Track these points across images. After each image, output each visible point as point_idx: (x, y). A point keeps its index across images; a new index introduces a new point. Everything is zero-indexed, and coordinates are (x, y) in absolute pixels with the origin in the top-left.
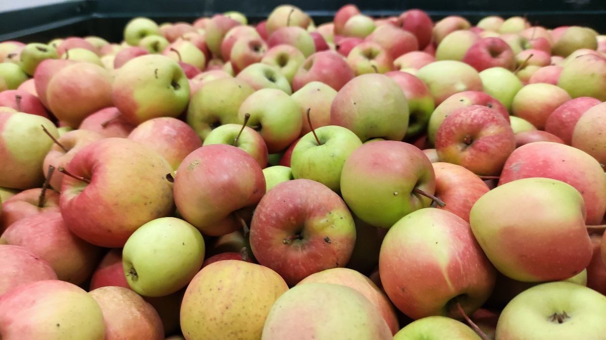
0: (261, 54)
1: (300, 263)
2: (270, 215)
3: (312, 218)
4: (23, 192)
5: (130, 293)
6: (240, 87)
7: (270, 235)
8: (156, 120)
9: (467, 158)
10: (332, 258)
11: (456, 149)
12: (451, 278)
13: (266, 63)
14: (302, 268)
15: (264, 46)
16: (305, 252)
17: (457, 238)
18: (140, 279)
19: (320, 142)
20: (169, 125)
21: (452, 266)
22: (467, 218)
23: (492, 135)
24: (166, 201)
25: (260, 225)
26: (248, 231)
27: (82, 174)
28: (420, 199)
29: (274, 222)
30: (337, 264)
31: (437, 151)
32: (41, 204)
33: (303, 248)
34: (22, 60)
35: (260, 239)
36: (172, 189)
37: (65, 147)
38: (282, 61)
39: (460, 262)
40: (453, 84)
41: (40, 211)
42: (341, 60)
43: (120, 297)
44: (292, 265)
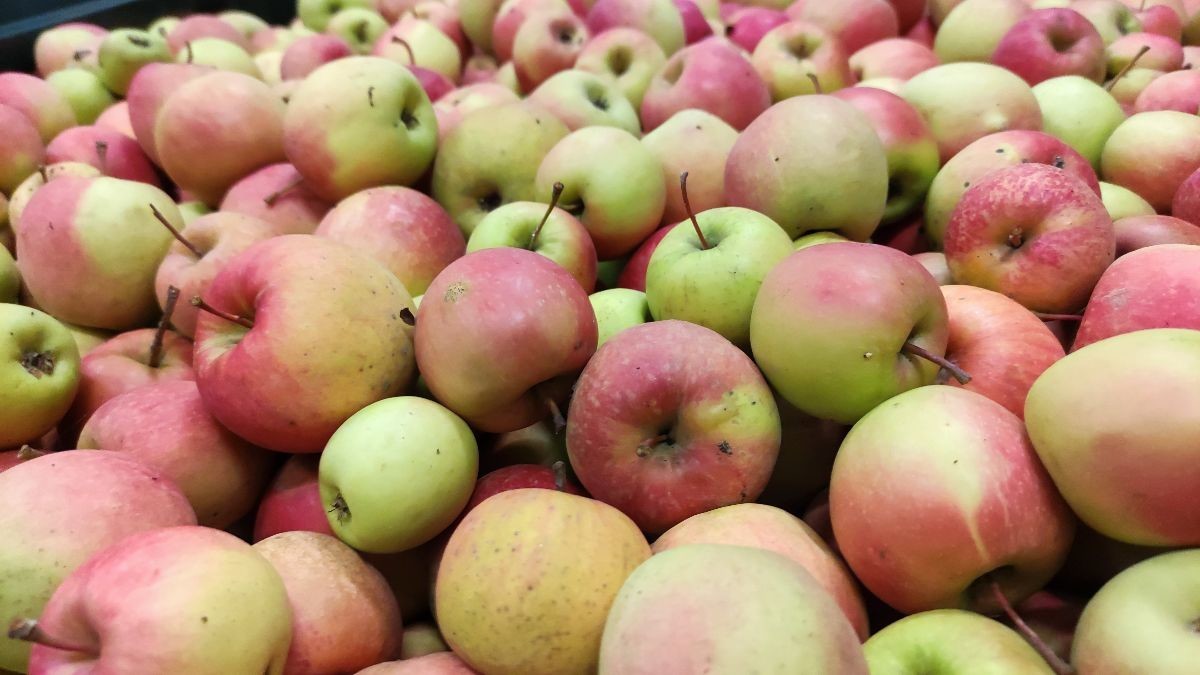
0: (574, 47)
1: (669, 493)
2: (609, 396)
3: (694, 403)
4: (120, 336)
5: (335, 546)
6: (538, 122)
7: (610, 434)
8: (373, 191)
9: (1012, 278)
10: (733, 484)
11: (988, 257)
12: (985, 534)
13: (585, 68)
14: (674, 502)
15: (581, 32)
16: (680, 472)
17: (998, 452)
18: (353, 519)
19: (706, 242)
20: (398, 203)
21: (986, 511)
22: (1017, 408)
23: (1068, 229)
24: (401, 361)
25: (589, 415)
26: (563, 423)
27: (235, 309)
28: (917, 364)
29: (617, 410)
30: (744, 495)
31: (948, 259)
32: (155, 361)
33: (675, 462)
34: (101, 64)
35: (589, 442)
36: (412, 339)
37: (198, 248)
38: (620, 63)
39: (1004, 502)
40: (978, 115)
41: (153, 375)
42: (740, 60)
43: (317, 554)
44: (652, 496)
